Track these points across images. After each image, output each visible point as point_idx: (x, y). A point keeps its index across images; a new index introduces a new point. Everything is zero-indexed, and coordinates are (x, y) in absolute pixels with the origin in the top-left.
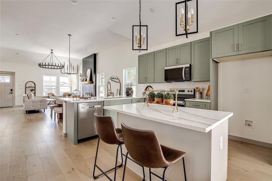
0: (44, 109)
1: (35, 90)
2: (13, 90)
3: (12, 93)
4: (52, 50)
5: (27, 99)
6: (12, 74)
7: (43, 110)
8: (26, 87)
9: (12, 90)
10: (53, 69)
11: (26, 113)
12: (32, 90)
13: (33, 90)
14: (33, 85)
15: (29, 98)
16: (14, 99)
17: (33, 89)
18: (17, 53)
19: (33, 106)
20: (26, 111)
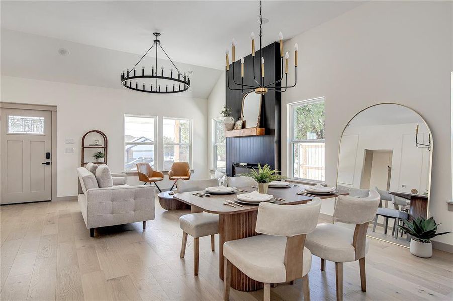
0: (144, 223)
1: (106, 154)
2: (53, 156)
3: (48, 163)
4: (157, 34)
5: (94, 189)
6: (50, 112)
7: (140, 225)
8: (83, 148)
9: (48, 155)
10: (157, 92)
11: (92, 236)
12: (98, 156)
13: (101, 155)
14: (101, 142)
15: (101, 184)
16: (53, 179)
17: (100, 153)
18: (63, 52)
19: (112, 213)
20: (92, 230)
